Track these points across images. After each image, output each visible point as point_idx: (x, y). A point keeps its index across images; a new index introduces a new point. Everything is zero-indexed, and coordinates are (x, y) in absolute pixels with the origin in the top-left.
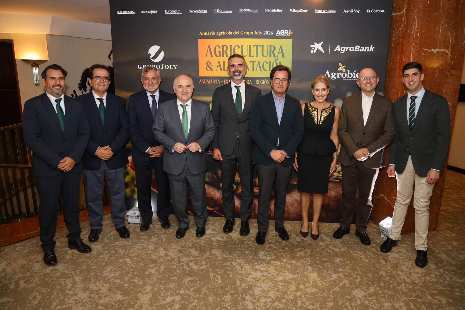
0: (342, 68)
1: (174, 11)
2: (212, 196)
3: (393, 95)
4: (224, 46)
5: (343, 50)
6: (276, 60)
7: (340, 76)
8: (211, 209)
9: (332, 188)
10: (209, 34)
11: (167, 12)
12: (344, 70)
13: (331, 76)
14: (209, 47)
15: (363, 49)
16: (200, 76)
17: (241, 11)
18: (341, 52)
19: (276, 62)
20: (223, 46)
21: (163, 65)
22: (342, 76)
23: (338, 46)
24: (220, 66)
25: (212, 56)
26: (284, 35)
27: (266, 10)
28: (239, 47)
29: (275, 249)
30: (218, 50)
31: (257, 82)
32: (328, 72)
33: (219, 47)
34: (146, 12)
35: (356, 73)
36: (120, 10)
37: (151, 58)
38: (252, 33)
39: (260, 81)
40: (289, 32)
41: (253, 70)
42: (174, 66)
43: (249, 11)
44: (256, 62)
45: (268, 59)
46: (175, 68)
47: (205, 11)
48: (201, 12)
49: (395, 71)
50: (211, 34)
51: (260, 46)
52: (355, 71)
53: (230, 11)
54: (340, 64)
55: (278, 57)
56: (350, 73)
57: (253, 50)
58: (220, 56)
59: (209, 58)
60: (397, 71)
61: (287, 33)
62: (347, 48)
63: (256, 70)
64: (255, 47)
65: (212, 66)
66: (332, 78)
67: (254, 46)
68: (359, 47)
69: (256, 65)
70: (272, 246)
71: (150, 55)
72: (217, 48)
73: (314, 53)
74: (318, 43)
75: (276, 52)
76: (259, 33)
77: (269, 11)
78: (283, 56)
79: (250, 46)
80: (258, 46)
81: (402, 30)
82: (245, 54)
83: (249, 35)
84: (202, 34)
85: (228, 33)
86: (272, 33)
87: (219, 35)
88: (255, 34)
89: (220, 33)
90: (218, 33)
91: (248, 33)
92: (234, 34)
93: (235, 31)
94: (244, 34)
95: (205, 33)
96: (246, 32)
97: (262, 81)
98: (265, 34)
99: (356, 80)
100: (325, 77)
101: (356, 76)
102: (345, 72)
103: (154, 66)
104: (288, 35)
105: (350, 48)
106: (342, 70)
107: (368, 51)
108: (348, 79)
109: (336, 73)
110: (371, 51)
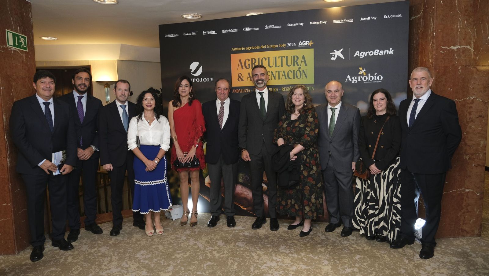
0: (362, 71)
1: (210, 32)
2: (246, 196)
4: (253, 59)
5: (362, 55)
6: (300, 69)
7: (361, 79)
8: (245, 209)
10: (240, 49)
11: (205, 33)
12: (365, 74)
13: (352, 80)
14: (240, 61)
15: (382, 53)
17: (267, 27)
18: (361, 57)
20: (252, 59)
21: (202, 78)
22: (363, 79)
23: (358, 52)
25: (242, 68)
26: (306, 45)
27: (289, 25)
28: (266, 59)
29: (296, 245)
30: (247, 62)
31: (282, 90)
32: (349, 76)
33: (249, 60)
34: (188, 34)
35: (377, 76)
36: (167, 34)
37: (192, 73)
38: (276, 46)
39: (285, 88)
40: (310, 43)
41: (279, 79)
43: (273, 27)
44: (281, 71)
45: (292, 68)
46: (212, 81)
47: (236, 30)
48: (233, 31)
50: (242, 49)
51: (284, 57)
52: (376, 74)
53: (257, 28)
54: (361, 69)
55: (301, 66)
56: (370, 76)
57: (279, 61)
58: (249, 67)
59: (240, 71)
61: (308, 43)
62: (367, 53)
63: (282, 79)
65: (243, 77)
66: (353, 82)
67: (279, 57)
68: (378, 51)
69: (281, 74)
70: (295, 242)
71: (191, 70)
72: (247, 61)
73: (335, 60)
74: (338, 50)
75: (299, 62)
76: (283, 45)
77: (291, 25)
78: (306, 65)
79: (276, 58)
80: (283, 57)
81: (421, 30)
82: (271, 65)
83: (274, 48)
84: (234, 49)
85: (256, 47)
86: (295, 45)
87: (249, 50)
88: (280, 46)
89: (249, 48)
90: (247, 48)
91: (274, 46)
92: (261, 48)
93: (262, 46)
94: (269, 47)
95: (237, 48)
96: (272, 46)
97: (287, 89)
98: (289, 46)
99: (377, 82)
100: (346, 81)
101: (377, 78)
102: (365, 76)
103: (194, 80)
104: (309, 45)
105: (369, 52)
106: (363, 73)
107: (388, 54)
108: (370, 82)
109: (357, 77)
110: (390, 54)
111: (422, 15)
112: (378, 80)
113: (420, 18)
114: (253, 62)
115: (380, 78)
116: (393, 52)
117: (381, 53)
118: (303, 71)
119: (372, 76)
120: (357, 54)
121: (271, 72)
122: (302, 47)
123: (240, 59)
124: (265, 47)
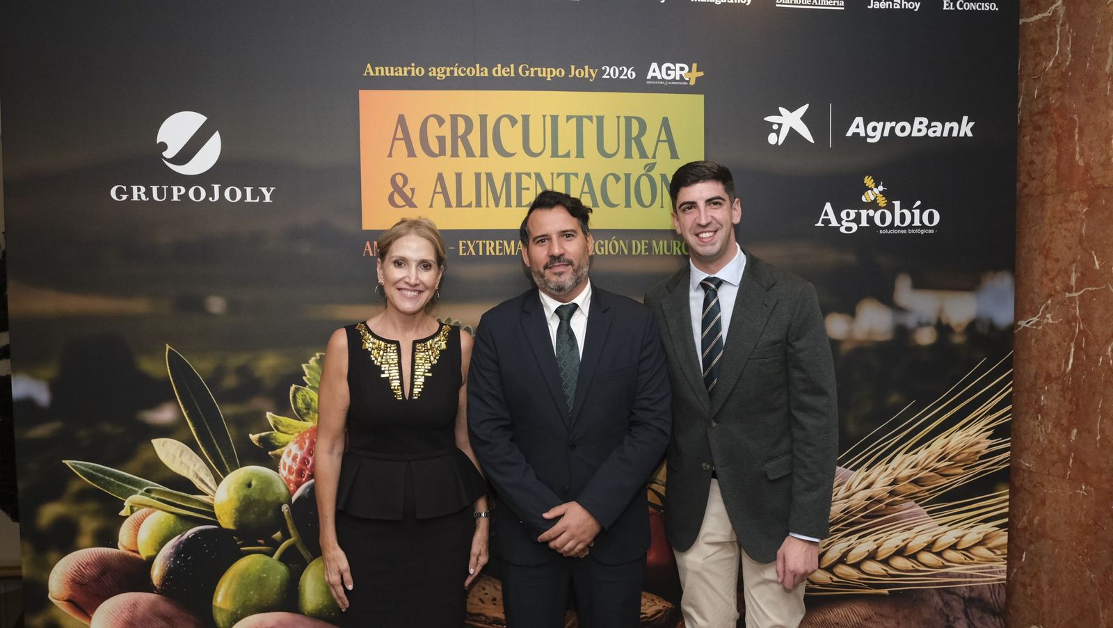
0: (874, 193)
3: (1045, 280)
4: (459, 119)
5: (875, 132)
6: (650, 169)
7: (870, 220)
9: (866, 619)
10: (401, 72)
12: (882, 202)
13: (839, 220)
14: (401, 120)
16: (364, 228)
18: (869, 140)
19: (651, 173)
20: (454, 118)
21: (216, 187)
22: (877, 221)
23: (859, 120)
24: (445, 192)
25: (411, 153)
26: (674, 80)
28: (513, 121)
30: (433, 130)
32: (828, 207)
33: (441, 121)
35: (922, 210)
37: (170, 160)
38: (558, 72)
40: (690, 71)
42: (264, 190)
44: (576, 175)
45: (620, 165)
46: (268, 199)
49: (1044, 202)
50: (409, 72)
51: (590, 118)
52: (918, 203)
54: (869, 181)
55: (654, 157)
56: (901, 210)
57: (567, 132)
58: (442, 152)
59: (401, 162)
60: (1050, 198)
61: (683, 73)
62: (889, 125)
64: (574, 120)
65: (413, 190)
66: (843, 230)
67: (569, 118)
68: (925, 121)
69: (576, 185)
71: (164, 146)
72: (432, 122)
73: (779, 144)
74: (792, 109)
75: (649, 141)
76: (587, 72)
78: (674, 155)
79: (555, 119)
80: (584, 119)
81: (1057, 66)
82: (535, 146)
83: (549, 79)
84: (375, 73)
85: (471, 70)
86: (631, 74)
87: (441, 77)
88: (573, 74)
89: (441, 70)
90: (434, 69)
91: (547, 71)
92: (494, 74)
93: (499, 66)
94: (530, 73)
95: (387, 68)
96: (539, 69)
97: (600, 246)
98: (608, 77)
99: (923, 232)
100: (819, 224)
101: (923, 218)
102: (884, 208)
103: (179, 190)
104: (688, 82)
105: (896, 124)
106: (875, 199)
107: (956, 136)
108: (898, 231)
109: (856, 211)
110: (963, 135)
111: (1061, 12)
112: (923, 226)
113: (1051, 22)
114: (461, 130)
115: (931, 218)
116: (971, 129)
117: (934, 132)
118: (664, 178)
119: (904, 211)
120: (857, 126)
121: (533, 176)
122: (658, 84)
123: (400, 115)
124: (510, 72)
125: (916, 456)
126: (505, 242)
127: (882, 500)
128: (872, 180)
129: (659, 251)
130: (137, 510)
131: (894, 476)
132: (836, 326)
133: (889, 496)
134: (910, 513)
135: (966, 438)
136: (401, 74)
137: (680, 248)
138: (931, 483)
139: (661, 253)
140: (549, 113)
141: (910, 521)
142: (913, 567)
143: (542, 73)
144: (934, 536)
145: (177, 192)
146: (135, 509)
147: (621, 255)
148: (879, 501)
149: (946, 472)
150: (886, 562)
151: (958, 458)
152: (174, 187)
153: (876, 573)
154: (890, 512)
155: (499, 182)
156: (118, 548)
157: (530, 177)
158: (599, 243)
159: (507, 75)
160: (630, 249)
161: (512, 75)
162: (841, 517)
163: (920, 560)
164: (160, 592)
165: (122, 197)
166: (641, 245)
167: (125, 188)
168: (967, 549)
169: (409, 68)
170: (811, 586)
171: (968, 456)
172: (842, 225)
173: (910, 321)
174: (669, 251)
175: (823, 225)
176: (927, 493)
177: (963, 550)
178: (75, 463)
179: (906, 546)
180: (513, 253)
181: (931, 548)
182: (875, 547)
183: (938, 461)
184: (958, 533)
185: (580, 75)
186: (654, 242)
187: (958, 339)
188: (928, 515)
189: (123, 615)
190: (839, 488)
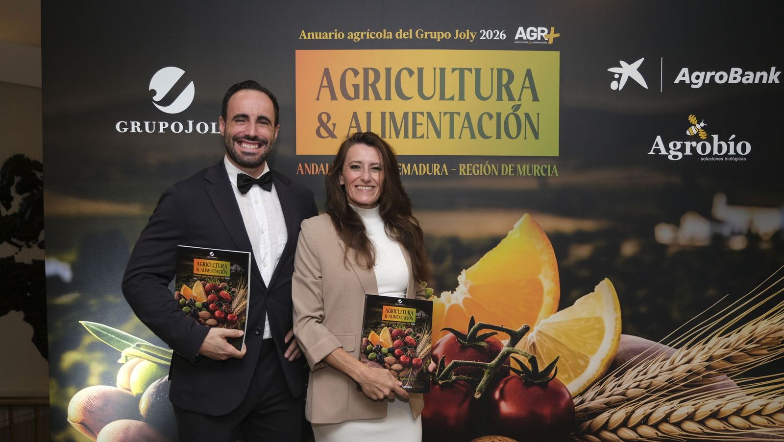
0: (696, 128)
4: (370, 71)
5: (698, 79)
6: (516, 109)
7: (693, 149)
10: (327, 36)
12: (703, 135)
13: (668, 149)
14: (327, 72)
15: (750, 78)
16: (298, 153)
18: (693, 86)
19: (516, 112)
20: (366, 71)
21: (191, 123)
22: (699, 151)
23: (685, 70)
24: (358, 127)
25: (334, 97)
26: (536, 40)
28: (411, 73)
30: (350, 79)
31: (462, 171)
32: (659, 139)
33: (356, 73)
35: (736, 141)
37: (158, 103)
38: (446, 35)
39: (470, 167)
40: (549, 33)
41: (452, 136)
44: (459, 114)
45: (493, 106)
50: (333, 36)
51: (470, 70)
52: (733, 136)
54: (692, 119)
55: (520, 100)
56: (718, 142)
57: (452, 81)
58: (357, 96)
59: (326, 104)
61: (543, 35)
62: (709, 74)
63: (460, 137)
64: (458, 70)
65: (334, 125)
66: (670, 157)
67: (454, 70)
68: (740, 71)
69: (459, 121)
71: (154, 92)
72: (350, 74)
73: (620, 90)
74: (629, 64)
75: (515, 87)
76: (468, 35)
78: (535, 98)
79: (443, 71)
80: (466, 71)
82: (427, 92)
83: (439, 40)
84: (307, 36)
85: (379, 34)
86: (503, 36)
87: (356, 40)
88: (457, 37)
89: (357, 34)
90: (352, 33)
91: (437, 34)
92: (397, 37)
93: (401, 30)
94: (424, 36)
95: (316, 33)
96: (431, 33)
97: (476, 168)
98: (485, 38)
99: (736, 159)
100: (651, 153)
101: (736, 149)
102: (704, 140)
103: (164, 125)
104: (548, 41)
105: (715, 74)
106: (698, 133)
107: (765, 82)
108: (716, 159)
109: (682, 143)
110: (771, 82)
112: (737, 155)
115: (744, 148)
116: (778, 77)
117: (747, 79)
118: (527, 116)
119: (721, 142)
121: (425, 115)
122: (524, 44)
123: (325, 69)
124: (409, 35)
125: (728, 339)
126: (403, 165)
127: (699, 373)
128: (695, 118)
129: (523, 174)
130: (131, 359)
131: (710, 354)
132: (664, 234)
133: (705, 370)
134: (722, 384)
135: (770, 326)
136: (327, 38)
137: (539, 171)
138: (741, 361)
139: (524, 174)
140: (438, 66)
141: (722, 390)
142: (724, 427)
143: (433, 36)
144: (742, 404)
145: (162, 126)
146: (129, 358)
147: (492, 176)
148: (697, 374)
149: (754, 353)
150: (702, 422)
151: (764, 341)
152: (160, 122)
153: (693, 431)
154: (706, 382)
155: (399, 119)
156: (116, 387)
157: (423, 116)
158: (476, 167)
159: (407, 38)
160: (500, 172)
161: (411, 37)
162: (666, 385)
163: (731, 423)
164: (146, 420)
165: (123, 130)
166: (508, 168)
167: (126, 123)
168: (770, 415)
169: (333, 33)
170: (640, 439)
171: (772, 340)
172: (670, 154)
173: (725, 231)
174: (530, 172)
175: (654, 154)
176: (737, 369)
177: (767, 415)
178: (88, 323)
179: (719, 410)
180: (409, 174)
181: (740, 413)
182: (694, 410)
183: (747, 344)
184: (763, 402)
185: (462, 37)
186: (519, 166)
187: (765, 246)
188: (738, 387)
189: (119, 436)
190: (664, 362)
